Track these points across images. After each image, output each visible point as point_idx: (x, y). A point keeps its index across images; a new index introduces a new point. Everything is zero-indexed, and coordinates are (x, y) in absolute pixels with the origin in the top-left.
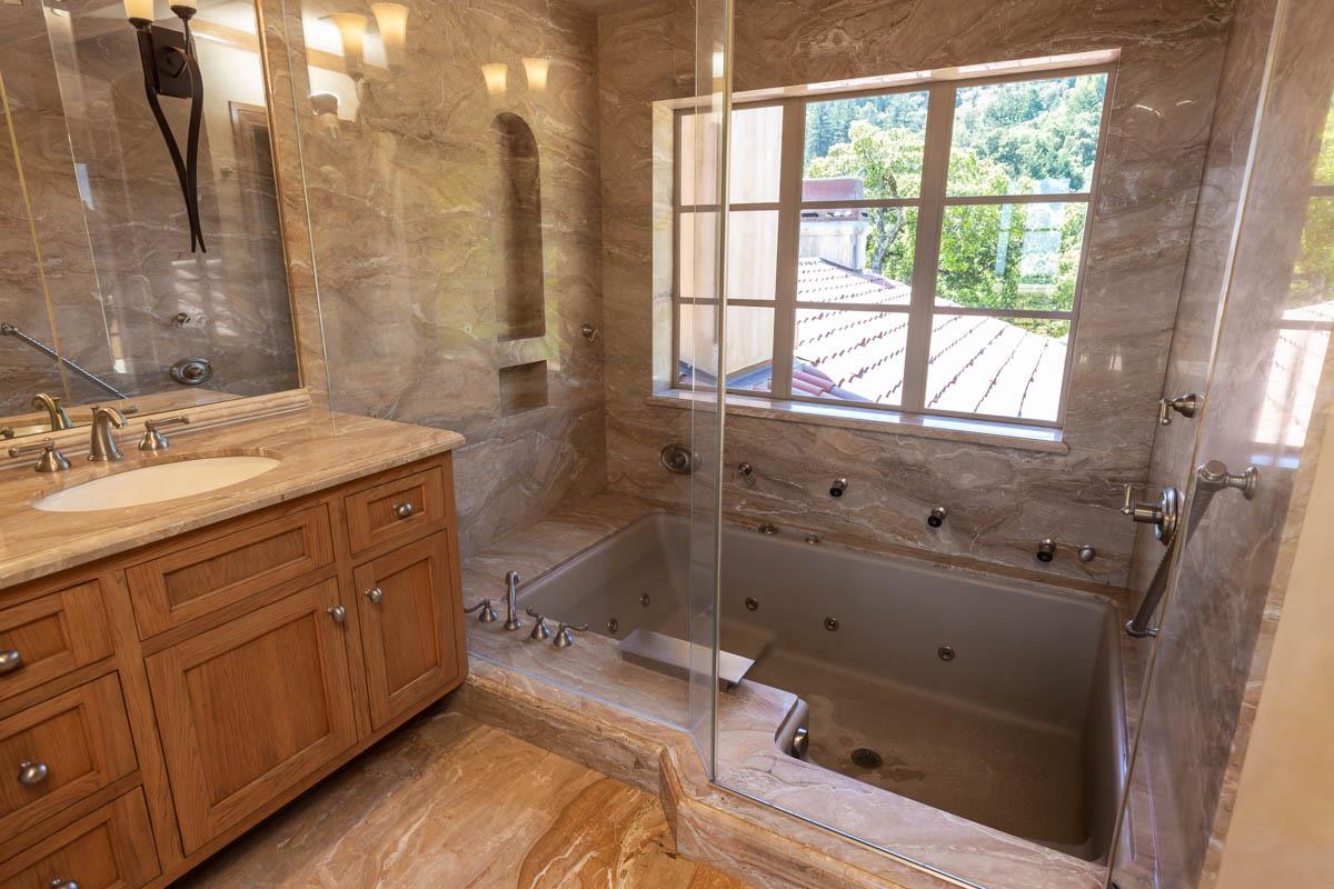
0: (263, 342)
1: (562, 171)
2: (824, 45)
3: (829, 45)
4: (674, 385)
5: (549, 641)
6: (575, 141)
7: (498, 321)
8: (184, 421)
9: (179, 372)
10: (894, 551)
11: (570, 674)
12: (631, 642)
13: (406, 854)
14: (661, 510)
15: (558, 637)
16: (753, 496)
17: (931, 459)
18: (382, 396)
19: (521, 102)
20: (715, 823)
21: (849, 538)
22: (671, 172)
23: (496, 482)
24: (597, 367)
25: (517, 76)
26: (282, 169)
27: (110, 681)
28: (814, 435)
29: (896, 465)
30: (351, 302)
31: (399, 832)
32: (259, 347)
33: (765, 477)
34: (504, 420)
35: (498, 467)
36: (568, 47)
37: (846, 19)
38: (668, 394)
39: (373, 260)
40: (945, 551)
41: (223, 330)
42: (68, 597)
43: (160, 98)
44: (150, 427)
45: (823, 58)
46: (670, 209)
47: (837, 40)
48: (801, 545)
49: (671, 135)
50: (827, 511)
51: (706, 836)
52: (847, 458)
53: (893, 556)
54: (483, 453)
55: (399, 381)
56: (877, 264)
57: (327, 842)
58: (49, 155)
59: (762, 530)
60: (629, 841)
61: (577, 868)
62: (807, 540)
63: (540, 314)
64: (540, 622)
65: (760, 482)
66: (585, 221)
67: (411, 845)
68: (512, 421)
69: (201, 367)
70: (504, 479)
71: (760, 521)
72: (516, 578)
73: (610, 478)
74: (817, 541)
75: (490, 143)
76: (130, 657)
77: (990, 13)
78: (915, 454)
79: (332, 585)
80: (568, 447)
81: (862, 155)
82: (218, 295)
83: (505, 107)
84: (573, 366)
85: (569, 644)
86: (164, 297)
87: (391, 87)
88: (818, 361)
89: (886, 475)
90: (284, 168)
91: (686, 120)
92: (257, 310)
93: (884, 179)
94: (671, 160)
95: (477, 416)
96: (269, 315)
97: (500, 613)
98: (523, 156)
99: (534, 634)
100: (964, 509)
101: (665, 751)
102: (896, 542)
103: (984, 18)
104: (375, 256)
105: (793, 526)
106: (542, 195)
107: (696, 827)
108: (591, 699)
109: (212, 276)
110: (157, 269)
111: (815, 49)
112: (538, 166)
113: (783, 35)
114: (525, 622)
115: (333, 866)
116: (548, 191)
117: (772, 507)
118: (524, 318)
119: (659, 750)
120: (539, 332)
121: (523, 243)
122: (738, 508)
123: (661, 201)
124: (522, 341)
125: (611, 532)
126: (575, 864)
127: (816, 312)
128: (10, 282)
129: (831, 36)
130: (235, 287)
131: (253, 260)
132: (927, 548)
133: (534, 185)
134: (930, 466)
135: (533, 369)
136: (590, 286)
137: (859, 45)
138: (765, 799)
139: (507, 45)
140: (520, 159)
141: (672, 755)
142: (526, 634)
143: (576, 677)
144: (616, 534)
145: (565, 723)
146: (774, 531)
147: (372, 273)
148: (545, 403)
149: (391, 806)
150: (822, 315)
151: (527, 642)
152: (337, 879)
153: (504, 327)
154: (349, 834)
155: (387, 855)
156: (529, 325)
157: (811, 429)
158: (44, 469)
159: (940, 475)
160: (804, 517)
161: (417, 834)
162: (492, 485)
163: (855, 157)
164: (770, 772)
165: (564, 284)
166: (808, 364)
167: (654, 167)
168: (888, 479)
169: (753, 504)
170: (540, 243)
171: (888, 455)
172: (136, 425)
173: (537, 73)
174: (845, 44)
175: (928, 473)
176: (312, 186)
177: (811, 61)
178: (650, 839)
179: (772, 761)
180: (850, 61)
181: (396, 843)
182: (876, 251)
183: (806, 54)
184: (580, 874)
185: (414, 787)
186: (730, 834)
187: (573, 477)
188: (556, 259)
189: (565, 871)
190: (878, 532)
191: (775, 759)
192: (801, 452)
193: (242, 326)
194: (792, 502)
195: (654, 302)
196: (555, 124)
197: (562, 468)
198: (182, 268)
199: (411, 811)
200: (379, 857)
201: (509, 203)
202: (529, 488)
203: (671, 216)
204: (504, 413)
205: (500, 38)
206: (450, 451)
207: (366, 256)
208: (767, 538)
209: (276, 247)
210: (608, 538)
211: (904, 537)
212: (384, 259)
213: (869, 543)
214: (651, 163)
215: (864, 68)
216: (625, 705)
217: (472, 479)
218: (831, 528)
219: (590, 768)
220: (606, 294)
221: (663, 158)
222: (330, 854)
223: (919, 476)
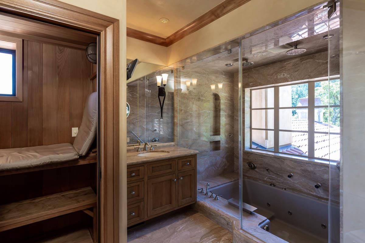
0: (168, 135)
1: (225, 103)
2: (281, 76)
3: (282, 76)
4: (251, 148)
5: (214, 198)
6: (228, 97)
7: (210, 132)
8: (156, 146)
9: (154, 140)
10: (306, 194)
11: (217, 205)
12: (231, 200)
13: (181, 230)
14: (246, 177)
15: (216, 198)
16: (269, 176)
17: (315, 170)
18: (187, 145)
19: (217, 91)
20: (240, 236)
21: (294, 189)
22: (250, 102)
23: (208, 165)
24: (232, 143)
25: (217, 87)
26: (175, 105)
27: (143, 182)
28: (284, 162)
29: (305, 171)
30: (184, 128)
31: (180, 226)
32: (167, 136)
33: (272, 172)
34: (210, 152)
35: (208, 162)
36: (227, 80)
37: (285, 71)
38: (250, 150)
39: (188, 120)
40: (322, 196)
41: (161, 133)
42: (141, 167)
43: (160, 97)
44: (151, 146)
45: (281, 79)
46: (250, 109)
47: (284, 75)
48: (281, 190)
49: (250, 95)
50: (288, 182)
51: (239, 239)
52: (293, 168)
53: (306, 195)
54: (206, 159)
55: (190, 142)
56: (334, 120)
57: (168, 224)
58: (141, 103)
59: (271, 185)
60: (223, 239)
61: (212, 240)
62: (282, 189)
63: (219, 131)
64: (212, 194)
65: (271, 173)
66: (230, 112)
67: (182, 228)
68: (212, 153)
69: (157, 139)
70: (210, 165)
71: (270, 183)
72: (209, 185)
73: (235, 169)
74: (285, 189)
75: (211, 99)
76: (146, 179)
77: (318, 68)
78: (311, 169)
79: (174, 175)
80: (224, 160)
81: (326, 90)
82: (161, 126)
83: (214, 92)
84: (227, 142)
85: (218, 199)
86: (153, 126)
87: (194, 91)
88: (300, 146)
89: (303, 173)
90: (175, 106)
91: (253, 91)
92: (168, 129)
93: (334, 96)
94: (250, 99)
95: (205, 151)
96: (170, 130)
97: (205, 192)
98: (217, 100)
99: (211, 197)
100: (326, 184)
101: (233, 221)
102: (307, 192)
103: (317, 69)
104: (188, 119)
105: (280, 185)
106: (221, 107)
107: (237, 237)
108: (220, 209)
109: (161, 123)
110: (153, 121)
111: (279, 77)
112: (220, 102)
113: (272, 75)
114: (210, 194)
115: (169, 228)
116: (222, 106)
117: (273, 179)
118: (216, 131)
119: (232, 221)
120: (219, 134)
121: (217, 117)
122: (265, 179)
123: (247, 108)
124: (215, 136)
125: (233, 180)
126: (211, 239)
127: (303, 133)
128: (132, 123)
129: (282, 74)
130: (165, 125)
131: (168, 120)
132: (316, 195)
133: (219, 105)
134: (315, 172)
135: (218, 142)
136: (231, 125)
137: (289, 76)
138: (252, 234)
139: (215, 81)
140: (217, 101)
141: (234, 222)
142: (210, 196)
143: (218, 205)
144: (234, 181)
145: (214, 213)
146: (274, 186)
147: (187, 123)
148: (220, 150)
149: (180, 222)
150: (304, 134)
151: (209, 197)
152: (169, 230)
153: (212, 133)
154: (172, 224)
155: (178, 229)
156: (217, 133)
157: (283, 160)
158: (138, 151)
159: (318, 174)
160: (282, 183)
161: (183, 227)
162: (207, 166)
163: (323, 90)
164: (255, 230)
165: (226, 125)
166: (296, 147)
167: (245, 101)
168: (304, 175)
169: (269, 178)
170: (220, 117)
171: (303, 168)
172: (150, 146)
173: (220, 86)
174: (285, 76)
175: (315, 174)
176: (179, 108)
177: (278, 79)
178: (228, 239)
179: (256, 228)
180: (287, 79)
181: (179, 228)
182: (333, 116)
183: (277, 78)
184: (212, 241)
185: (184, 220)
186: (243, 239)
187: (226, 167)
188: (224, 120)
189: (209, 240)
190: (302, 189)
191: (257, 228)
192: (281, 166)
193: (165, 132)
194: (279, 179)
195: (245, 129)
196: (224, 94)
197: (223, 165)
198: (156, 121)
199: (183, 224)
200: (176, 229)
201: (214, 109)
202: (215, 168)
203: (250, 111)
204: (211, 151)
205: (214, 80)
206: (196, 154)
207: (187, 120)
208: (272, 187)
209: (173, 117)
210: (231, 181)
211: (309, 191)
212: (190, 120)
213: (300, 191)
214: (245, 100)
215: (290, 80)
216: (227, 212)
217: (203, 164)
218: (290, 186)
219: (218, 224)
220: (235, 127)
221: (248, 99)
222: (169, 226)
223: (312, 174)
